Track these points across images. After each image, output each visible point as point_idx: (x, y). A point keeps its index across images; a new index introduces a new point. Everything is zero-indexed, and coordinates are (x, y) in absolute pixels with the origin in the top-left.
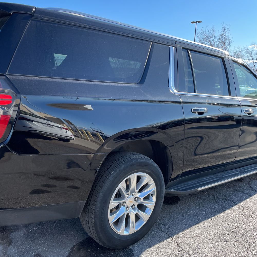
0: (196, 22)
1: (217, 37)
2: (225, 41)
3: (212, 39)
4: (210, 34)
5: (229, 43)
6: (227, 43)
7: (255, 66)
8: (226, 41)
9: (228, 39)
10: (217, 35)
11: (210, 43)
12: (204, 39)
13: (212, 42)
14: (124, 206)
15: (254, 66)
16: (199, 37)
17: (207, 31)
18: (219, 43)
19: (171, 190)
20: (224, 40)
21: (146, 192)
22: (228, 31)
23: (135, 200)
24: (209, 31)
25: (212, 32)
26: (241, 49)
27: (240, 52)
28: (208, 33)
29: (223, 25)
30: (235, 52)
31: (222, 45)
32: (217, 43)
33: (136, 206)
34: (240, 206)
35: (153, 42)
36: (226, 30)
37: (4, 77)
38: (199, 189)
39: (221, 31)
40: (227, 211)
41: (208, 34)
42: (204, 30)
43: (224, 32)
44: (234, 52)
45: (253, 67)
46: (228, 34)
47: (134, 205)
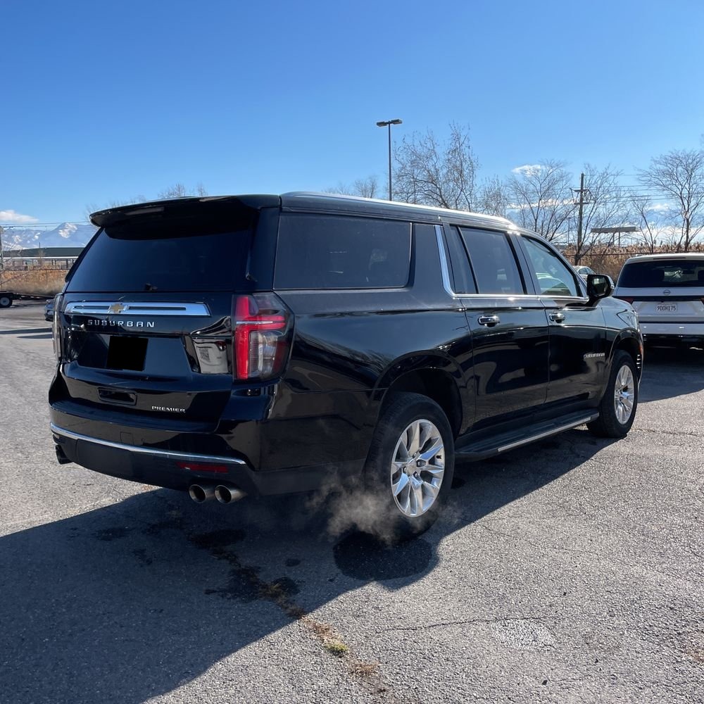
0: (389, 123)
1: (443, 157)
2: (462, 165)
3: (431, 163)
4: (426, 150)
5: (471, 168)
6: (467, 171)
7: (538, 220)
8: (465, 166)
9: (468, 160)
10: (442, 151)
11: (428, 171)
12: (412, 162)
13: (433, 170)
14: (404, 472)
15: (536, 220)
16: (401, 157)
17: (417, 143)
18: (448, 171)
19: (461, 452)
20: (458, 163)
21: (431, 452)
22: (466, 142)
23: (418, 466)
24: (423, 142)
25: (428, 145)
26: (500, 182)
27: (499, 189)
28: (420, 147)
29: (453, 128)
30: (487, 190)
31: (457, 175)
32: (445, 171)
33: (419, 475)
34: (563, 479)
35: (413, 222)
36: (462, 140)
37: (272, 294)
38: (500, 449)
39: (450, 142)
40: (545, 486)
41: (419, 149)
42: (409, 141)
43: (457, 144)
44: (485, 191)
45: (534, 224)
46: (467, 149)
47: (416, 472)
